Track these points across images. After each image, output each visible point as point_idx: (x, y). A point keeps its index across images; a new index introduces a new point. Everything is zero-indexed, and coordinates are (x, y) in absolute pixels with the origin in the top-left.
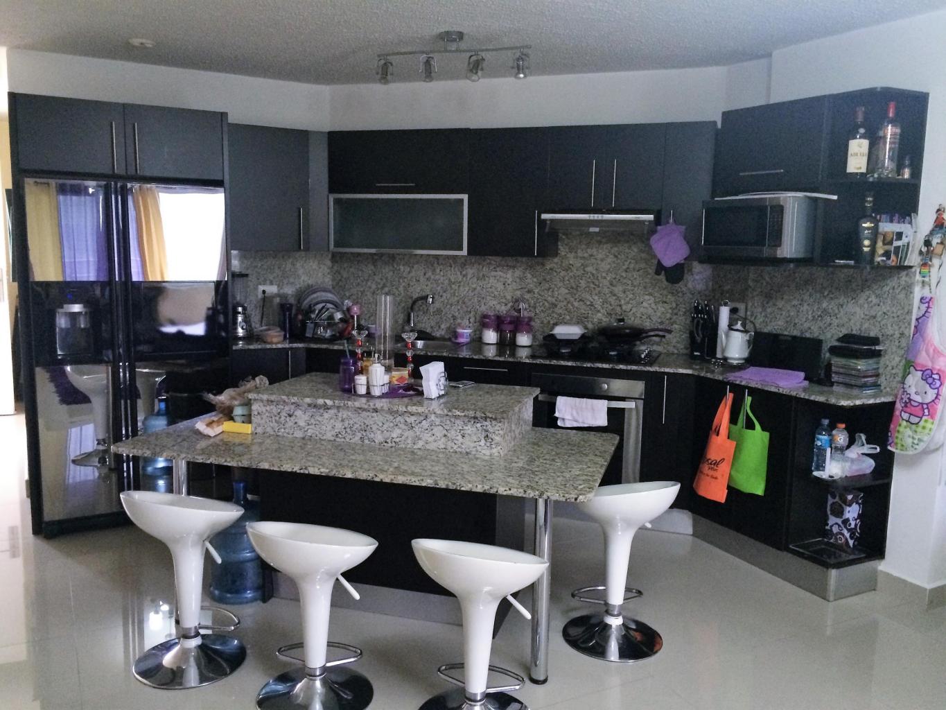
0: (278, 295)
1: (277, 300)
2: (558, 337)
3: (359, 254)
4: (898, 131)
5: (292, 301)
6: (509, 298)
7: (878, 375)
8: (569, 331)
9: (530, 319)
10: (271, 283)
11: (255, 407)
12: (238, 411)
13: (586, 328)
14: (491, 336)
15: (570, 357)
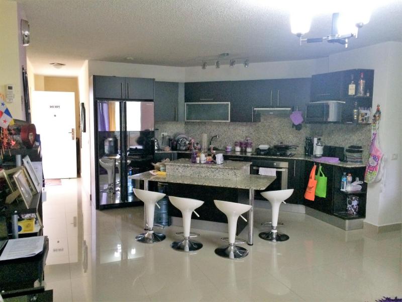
0: (168, 136)
1: (168, 138)
2: (261, 149)
3: (194, 122)
4: (364, 82)
5: (172, 138)
6: (244, 136)
7: (362, 158)
8: (264, 147)
9: (251, 143)
10: (165, 132)
11: (167, 167)
12: (162, 168)
13: (270, 146)
14: (238, 149)
15: (264, 155)
